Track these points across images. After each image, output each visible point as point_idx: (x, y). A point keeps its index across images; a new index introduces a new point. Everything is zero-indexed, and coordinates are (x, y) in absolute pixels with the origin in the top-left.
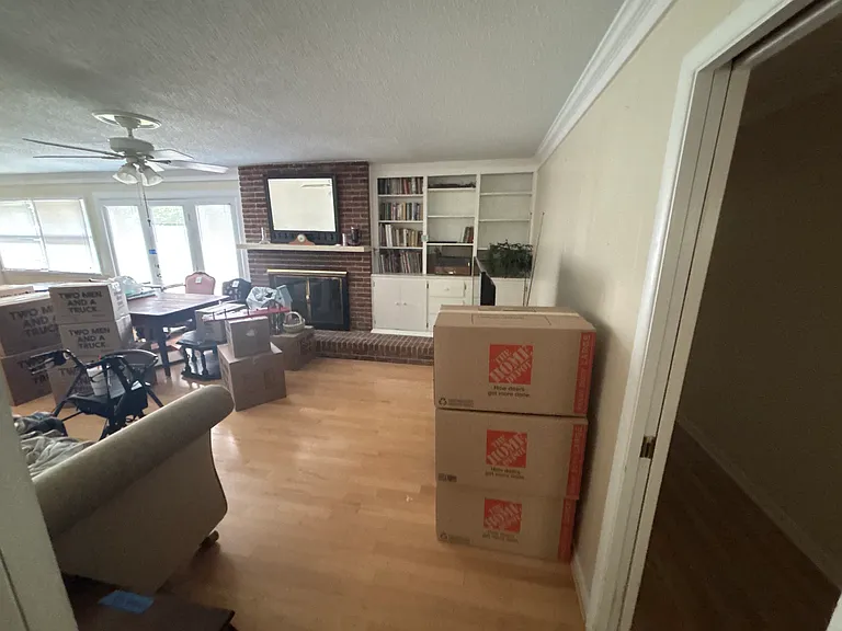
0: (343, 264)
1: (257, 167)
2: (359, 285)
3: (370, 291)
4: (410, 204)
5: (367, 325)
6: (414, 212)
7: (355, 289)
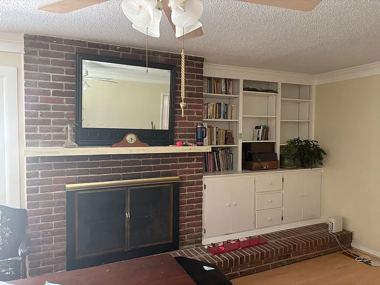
0: (173, 167)
1: (59, 40)
2: (189, 190)
3: (201, 195)
4: (220, 104)
5: (197, 237)
6: (223, 111)
7: (186, 194)
